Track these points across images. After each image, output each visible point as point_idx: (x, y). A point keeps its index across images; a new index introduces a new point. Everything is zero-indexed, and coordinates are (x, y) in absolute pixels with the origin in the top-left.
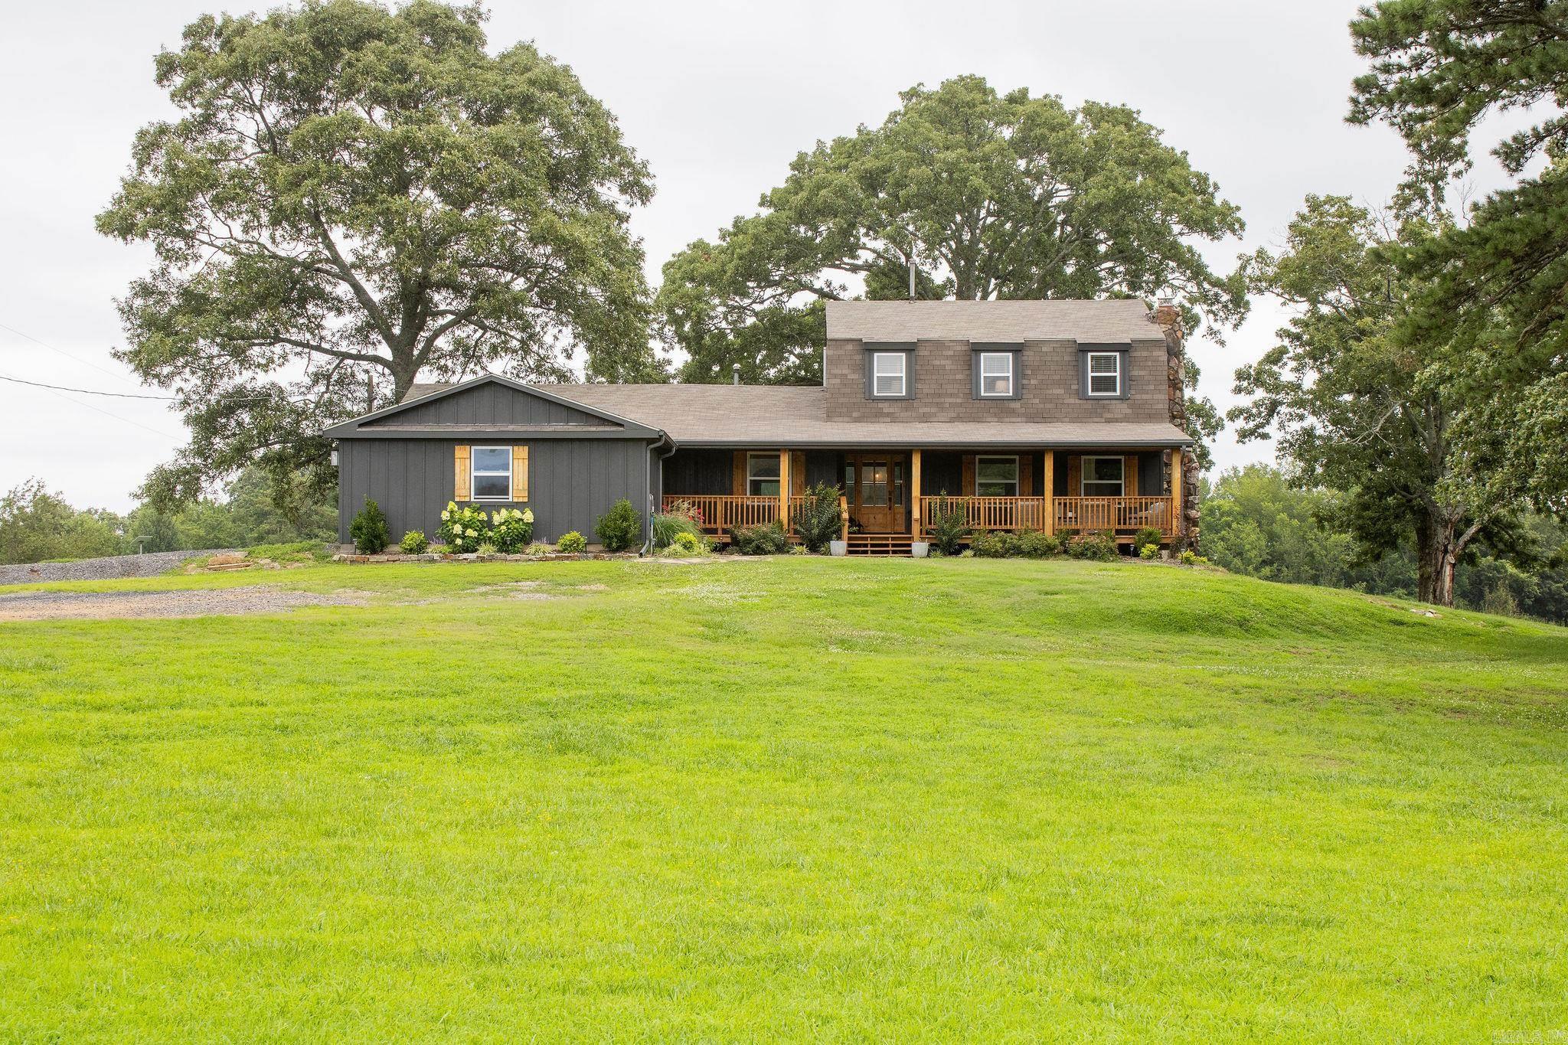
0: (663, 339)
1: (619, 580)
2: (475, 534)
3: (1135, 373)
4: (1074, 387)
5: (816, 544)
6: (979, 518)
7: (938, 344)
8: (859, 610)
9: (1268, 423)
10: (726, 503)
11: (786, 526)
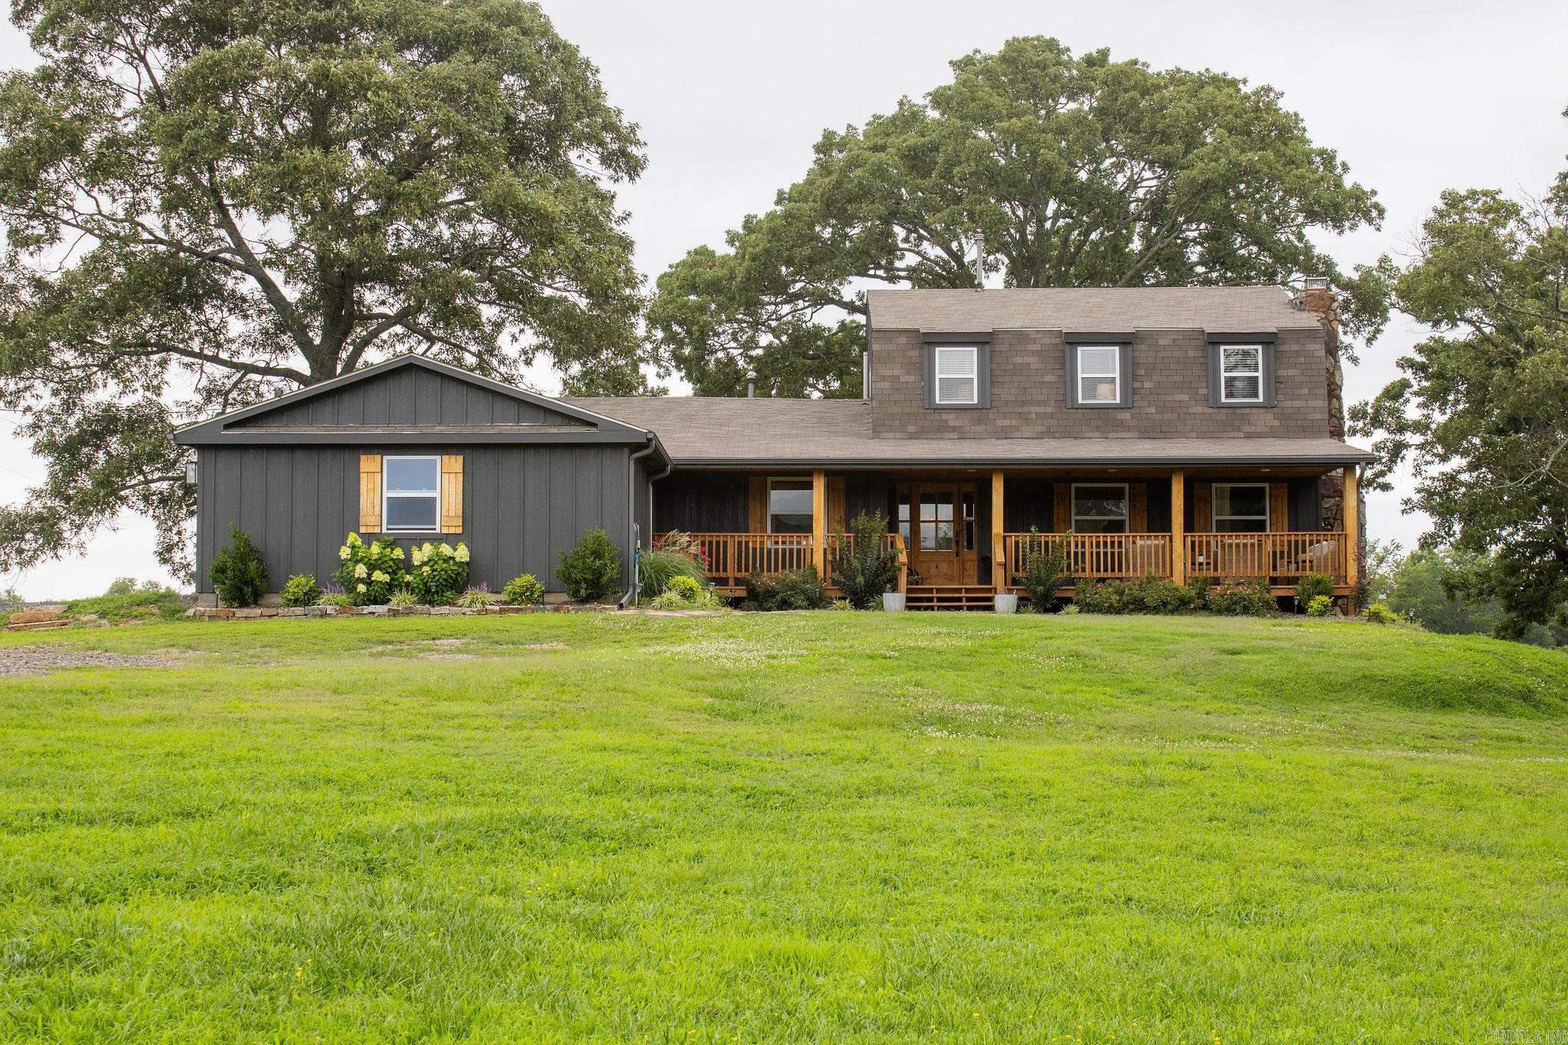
0: (657, 360)
1: (588, 637)
2: (387, 578)
3: (1282, 373)
4: (1203, 391)
5: (863, 597)
6: (1083, 562)
7: (1021, 337)
8: (951, 675)
9: (1390, 470)
10: (740, 543)
11: (821, 574)
